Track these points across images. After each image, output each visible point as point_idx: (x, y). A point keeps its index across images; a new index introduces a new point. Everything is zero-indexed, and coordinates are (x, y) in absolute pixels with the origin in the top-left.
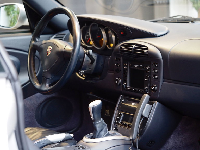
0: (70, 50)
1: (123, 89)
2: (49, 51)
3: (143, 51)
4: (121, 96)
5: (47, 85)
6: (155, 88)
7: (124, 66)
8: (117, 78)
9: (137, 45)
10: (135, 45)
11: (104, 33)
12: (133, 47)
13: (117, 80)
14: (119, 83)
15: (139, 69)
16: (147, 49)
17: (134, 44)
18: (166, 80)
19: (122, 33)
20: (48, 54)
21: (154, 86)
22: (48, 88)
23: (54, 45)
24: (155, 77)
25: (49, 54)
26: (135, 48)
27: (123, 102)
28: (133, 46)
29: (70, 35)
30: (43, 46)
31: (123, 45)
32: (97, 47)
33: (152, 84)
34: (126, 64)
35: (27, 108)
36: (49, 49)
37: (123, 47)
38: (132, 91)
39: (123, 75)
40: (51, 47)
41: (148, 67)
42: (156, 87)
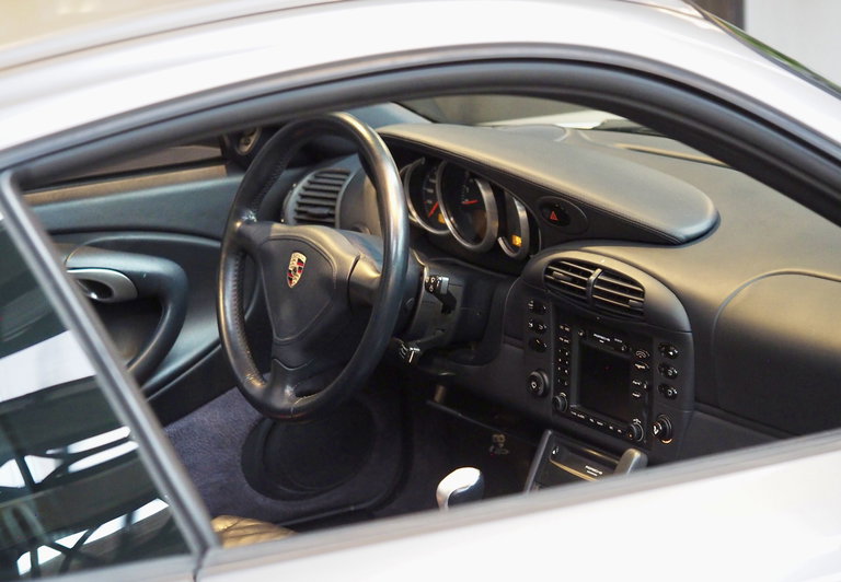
1: (556, 412)
2: (295, 270)
3: (626, 300)
4: (550, 432)
5: (289, 391)
6: (664, 428)
7: (560, 333)
8: (534, 373)
9: (606, 271)
10: (599, 271)
11: (487, 195)
12: (592, 278)
13: (534, 378)
14: (541, 389)
15: (611, 350)
16: (641, 294)
17: (594, 267)
18: (702, 406)
19: (553, 216)
20: (291, 280)
21: (663, 424)
22: (293, 401)
24: (665, 392)
25: (295, 281)
26: (598, 281)
27: (554, 457)
28: (590, 274)
29: (367, 180)
30: (272, 245)
31: (556, 263)
32: (467, 241)
33: (655, 414)
34: (567, 329)
36: (293, 264)
37: (559, 272)
38: (585, 422)
39: (557, 364)
40: (304, 259)
41: (641, 354)
42: (669, 425)
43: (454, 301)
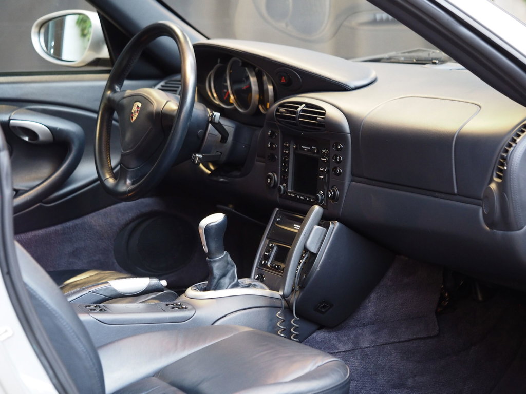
0: (174, 111)
1: (281, 196)
2: (135, 112)
3: (315, 119)
4: (277, 209)
5: (128, 182)
6: (334, 193)
7: (284, 148)
8: (270, 174)
9: (308, 105)
10: (304, 105)
11: (253, 80)
12: (299, 109)
13: (269, 177)
14: (273, 182)
15: (309, 154)
16: (324, 114)
17: (301, 103)
18: (356, 178)
19: (283, 80)
20: (132, 118)
21: (334, 191)
22: (129, 187)
23: (146, 101)
24: (335, 171)
25: (134, 118)
26: (303, 111)
27: (278, 222)
28: (299, 107)
30: (125, 101)
31: (282, 105)
32: (241, 108)
33: (330, 187)
34: (287, 145)
35: (97, 232)
36: (135, 109)
37: (282, 110)
38: (294, 199)
39: (282, 166)
40: (140, 105)
41: (325, 151)
42: (337, 193)
43: (227, 134)
